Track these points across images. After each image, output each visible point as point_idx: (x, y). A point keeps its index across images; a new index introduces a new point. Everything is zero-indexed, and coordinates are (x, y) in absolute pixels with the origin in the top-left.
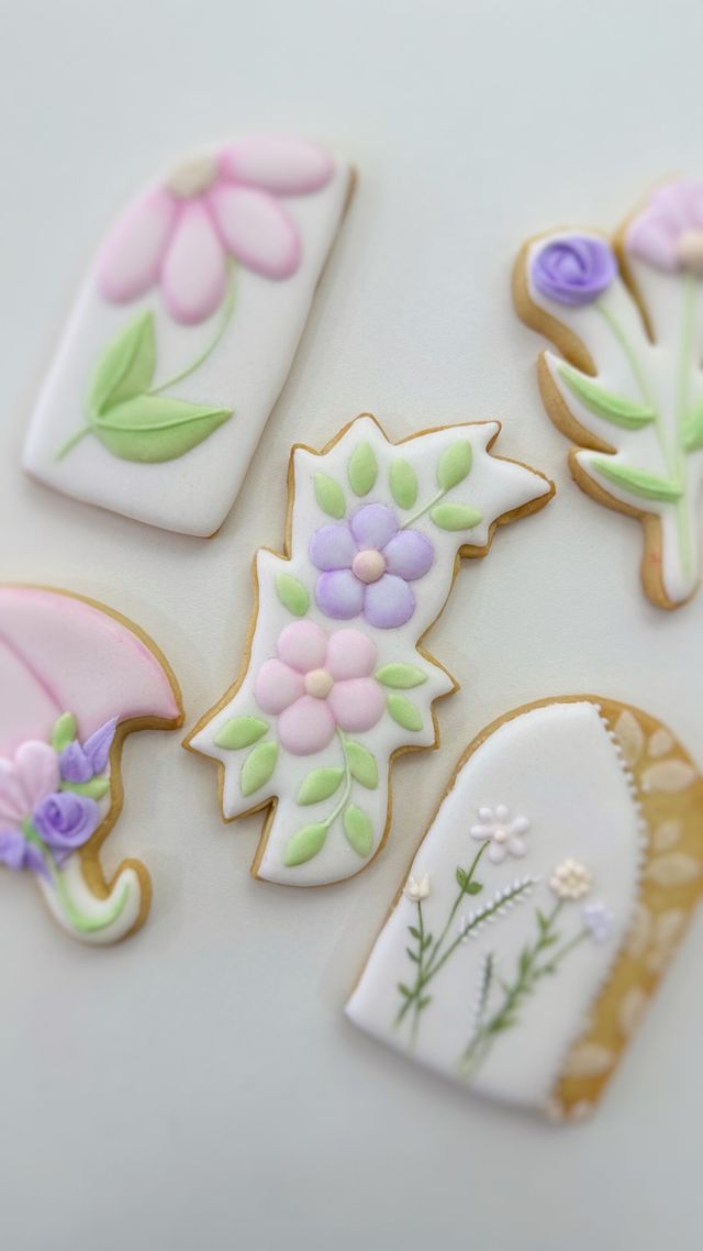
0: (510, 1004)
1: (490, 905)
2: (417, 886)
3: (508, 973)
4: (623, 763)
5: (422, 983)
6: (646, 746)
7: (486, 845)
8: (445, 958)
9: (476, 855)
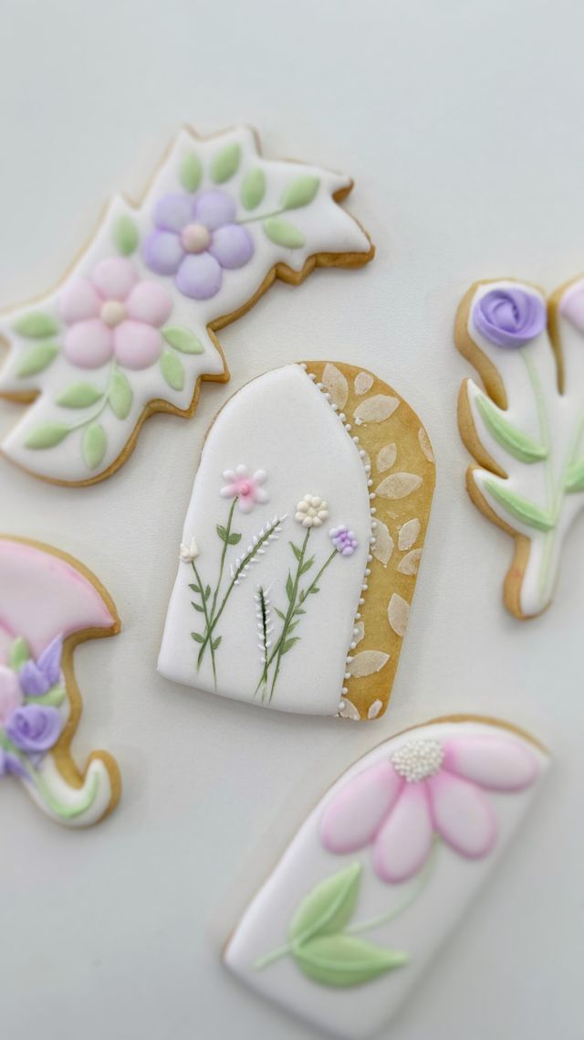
0: (287, 628)
1: (250, 549)
2: (188, 549)
3: (279, 601)
4: (334, 406)
5: (210, 628)
6: (351, 388)
7: (235, 501)
8: (224, 601)
9: (229, 513)
